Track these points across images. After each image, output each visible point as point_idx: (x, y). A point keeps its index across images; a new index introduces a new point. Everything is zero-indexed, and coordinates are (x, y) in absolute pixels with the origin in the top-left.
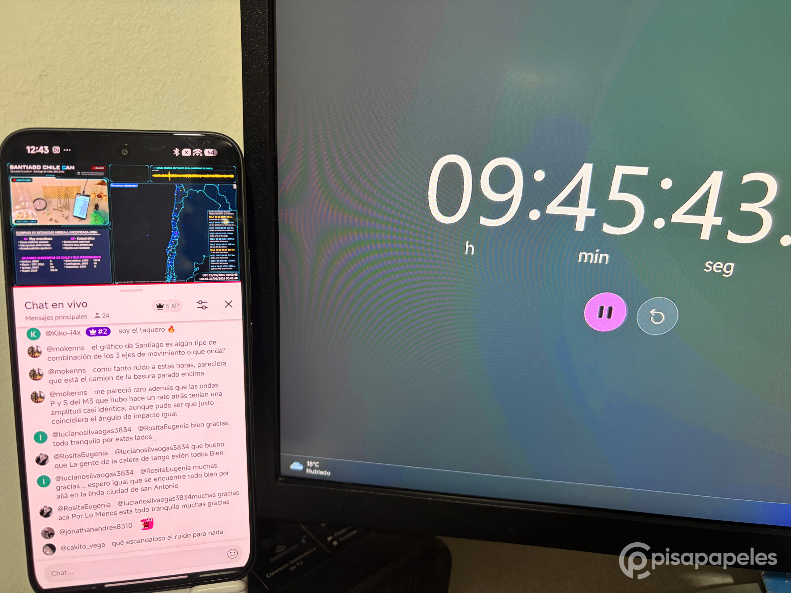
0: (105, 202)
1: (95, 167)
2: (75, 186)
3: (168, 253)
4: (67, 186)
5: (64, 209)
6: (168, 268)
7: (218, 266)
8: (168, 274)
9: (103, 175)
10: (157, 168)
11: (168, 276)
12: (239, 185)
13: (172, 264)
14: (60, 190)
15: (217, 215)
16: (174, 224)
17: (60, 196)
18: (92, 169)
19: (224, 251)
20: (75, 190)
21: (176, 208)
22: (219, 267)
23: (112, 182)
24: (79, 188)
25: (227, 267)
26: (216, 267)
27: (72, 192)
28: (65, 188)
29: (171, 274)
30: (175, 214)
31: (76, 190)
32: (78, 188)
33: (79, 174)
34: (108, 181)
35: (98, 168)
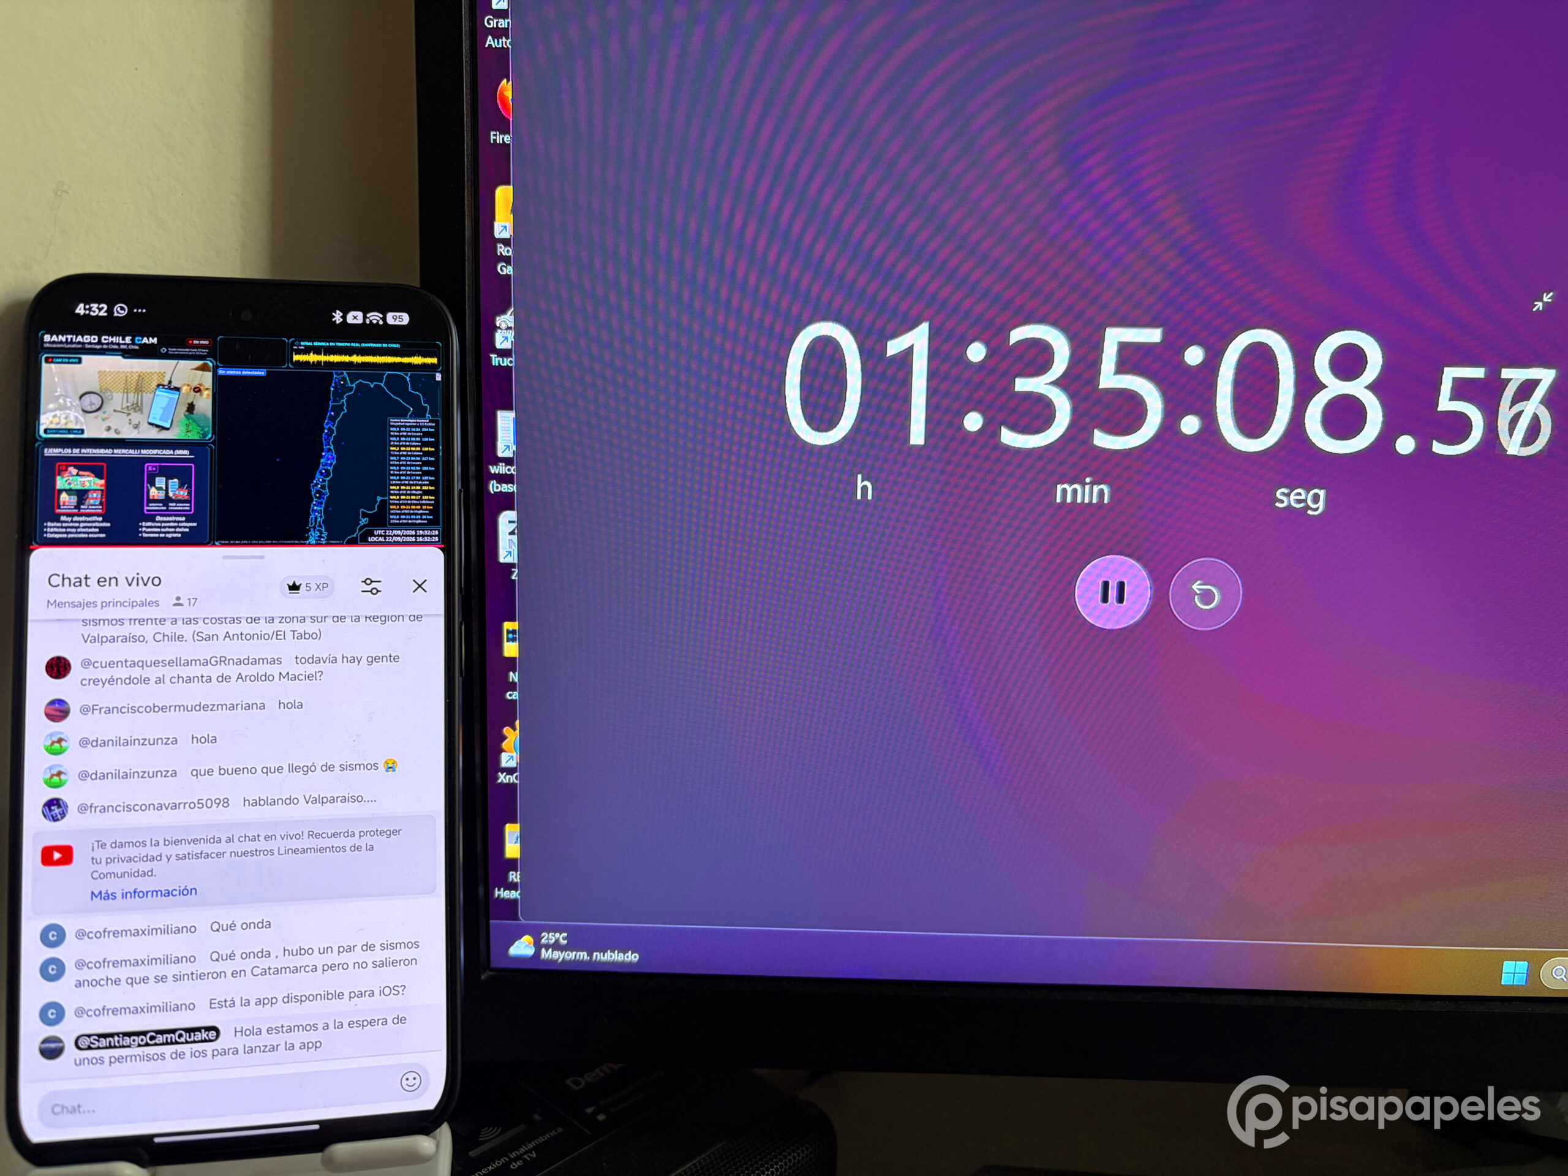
0: (207, 400)
1: (193, 341)
2: (155, 373)
3: (313, 491)
4: (142, 372)
5: (133, 410)
6: (312, 520)
8: (312, 529)
9: (206, 354)
10: (302, 343)
11: (312, 533)
12: (446, 375)
13: (319, 511)
14: (128, 378)
15: (405, 427)
16: (327, 440)
17: (127, 389)
18: (188, 343)
20: (155, 378)
21: (333, 413)
23: (222, 365)
27: (150, 382)
28: (137, 374)
29: (318, 528)
30: (330, 423)
32: (160, 375)
33: (163, 352)
34: (215, 364)
35: (197, 342)
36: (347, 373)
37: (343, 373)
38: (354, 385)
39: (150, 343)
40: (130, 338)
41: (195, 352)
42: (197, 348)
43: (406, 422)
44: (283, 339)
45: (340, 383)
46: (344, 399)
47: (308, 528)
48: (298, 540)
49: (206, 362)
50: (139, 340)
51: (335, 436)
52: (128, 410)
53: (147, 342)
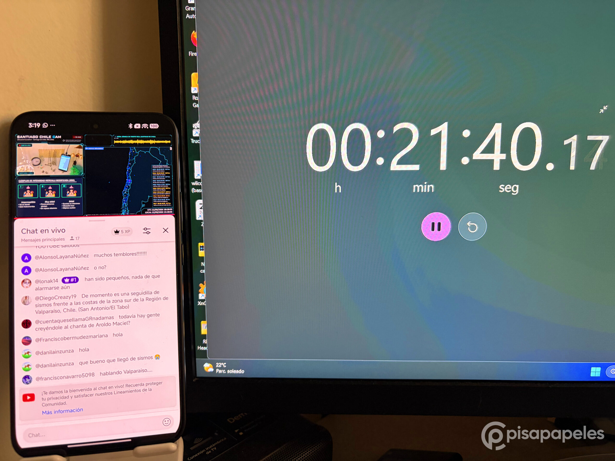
0: (81, 160)
3: (123, 194)
6: (123, 205)
9: (80, 142)
10: (118, 137)
11: (123, 210)
12: (174, 147)
13: (126, 202)
14: (50, 152)
16: (128, 174)
17: (50, 156)
18: (73, 137)
21: (130, 164)
23: (87, 146)
27: (59, 153)
28: (54, 150)
30: (129, 168)
32: (62, 150)
33: (64, 141)
34: (84, 146)
35: (77, 137)
36: (135, 148)
37: (134, 148)
38: (138, 153)
39: (59, 138)
40: (51, 136)
41: (76, 141)
42: (77, 140)
43: (158, 167)
44: (110, 135)
45: (133, 152)
46: (134, 158)
47: (121, 209)
48: (118, 214)
49: (80, 145)
50: (54, 137)
51: (131, 173)
52: (51, 164)
53: (57, 138)
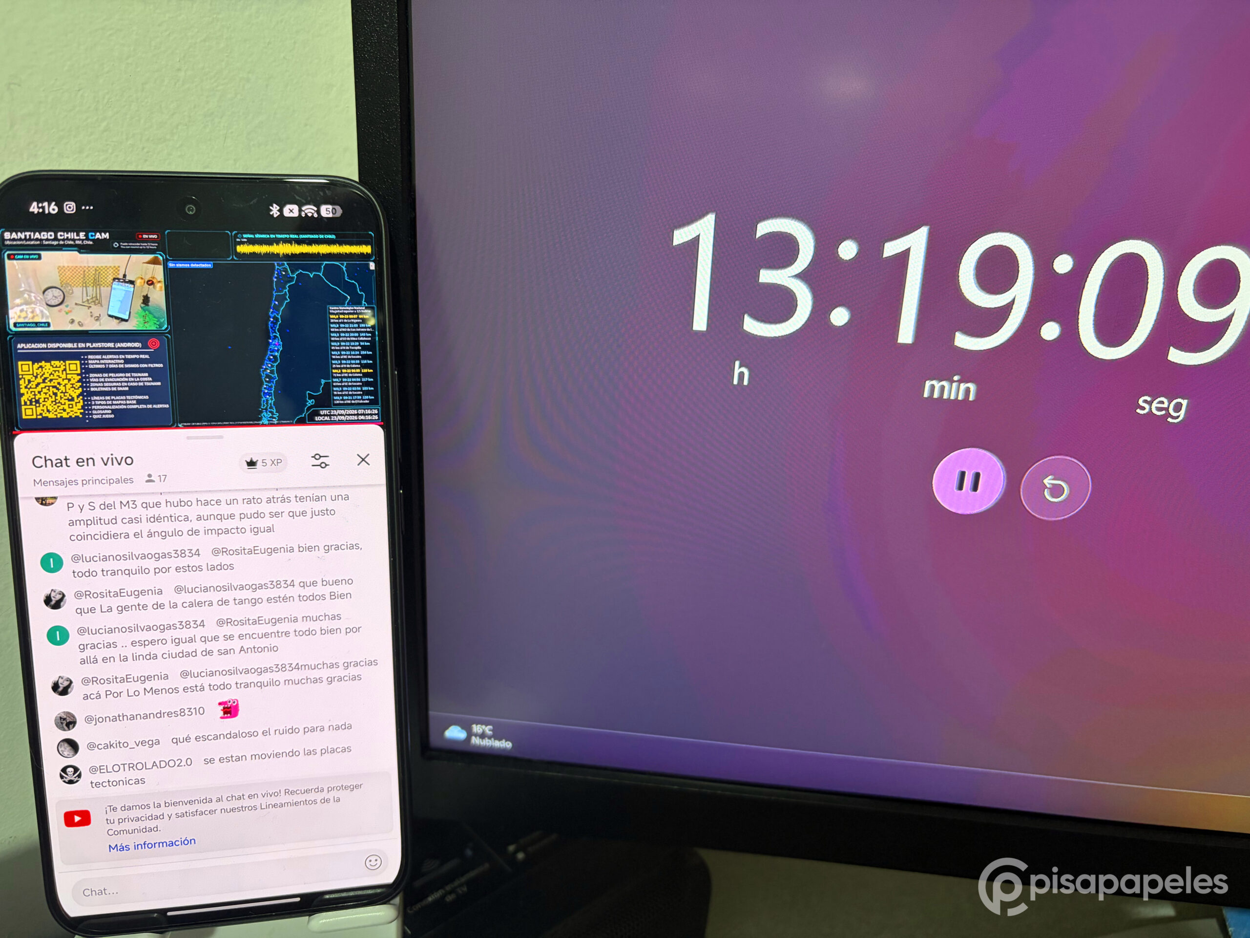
0: (160, 292)
1: (142, 235)
2: (110, 267)
3: (264, 376)
4: (98, 267)
5: (93, 303)
6: (264, 401)
7: (345, 398)
8: (264, 411)
9: (156, 247)
10: (245, 236)
11: (265, 413)
12: (379, 264)
13: (270, 394)
14: (86, 272)
15: (343, 314)
16: (273, 328)
17: (85, 283)
18: (138, 237)
19: (354, 373)
20: (110, 272)
21: (277, 303)
22: (348, 400)
23: (171, 259)
24: (117, 269)
25: (360, 400)
26: (343, 400)
27: (106, 276)
28: (94, 269)
29: (270, 410)
30: (275, 312)
31: (112, 272)
32: (114, 269)
33: (116, 247)
34: (165, 258)
35: (147, 236)
36: (287, 264)
37: (284, 264)
38: (295, 276)
39: (103, 238)
40: (84, 233)
41: (145, 246)
42: (147, 243)
43: (344, 310)
44: (227, 232)
45: (281, 273)
46: (286, 288)
47: (260, 409)
48: (252, 422)
49: (156, 255)
50: (92, 236)
51: (279, 324)
52: (89, 304)
53: (100, 237)
